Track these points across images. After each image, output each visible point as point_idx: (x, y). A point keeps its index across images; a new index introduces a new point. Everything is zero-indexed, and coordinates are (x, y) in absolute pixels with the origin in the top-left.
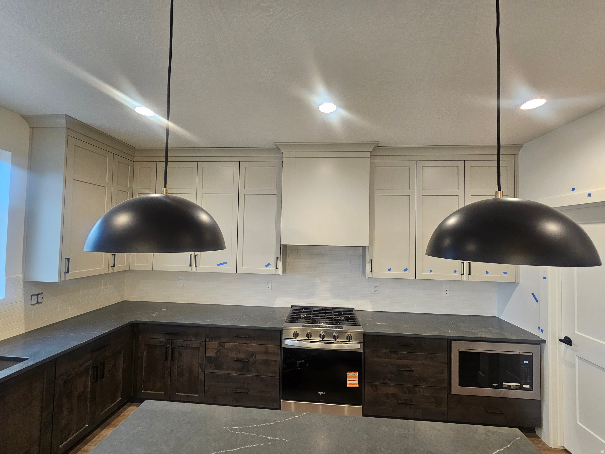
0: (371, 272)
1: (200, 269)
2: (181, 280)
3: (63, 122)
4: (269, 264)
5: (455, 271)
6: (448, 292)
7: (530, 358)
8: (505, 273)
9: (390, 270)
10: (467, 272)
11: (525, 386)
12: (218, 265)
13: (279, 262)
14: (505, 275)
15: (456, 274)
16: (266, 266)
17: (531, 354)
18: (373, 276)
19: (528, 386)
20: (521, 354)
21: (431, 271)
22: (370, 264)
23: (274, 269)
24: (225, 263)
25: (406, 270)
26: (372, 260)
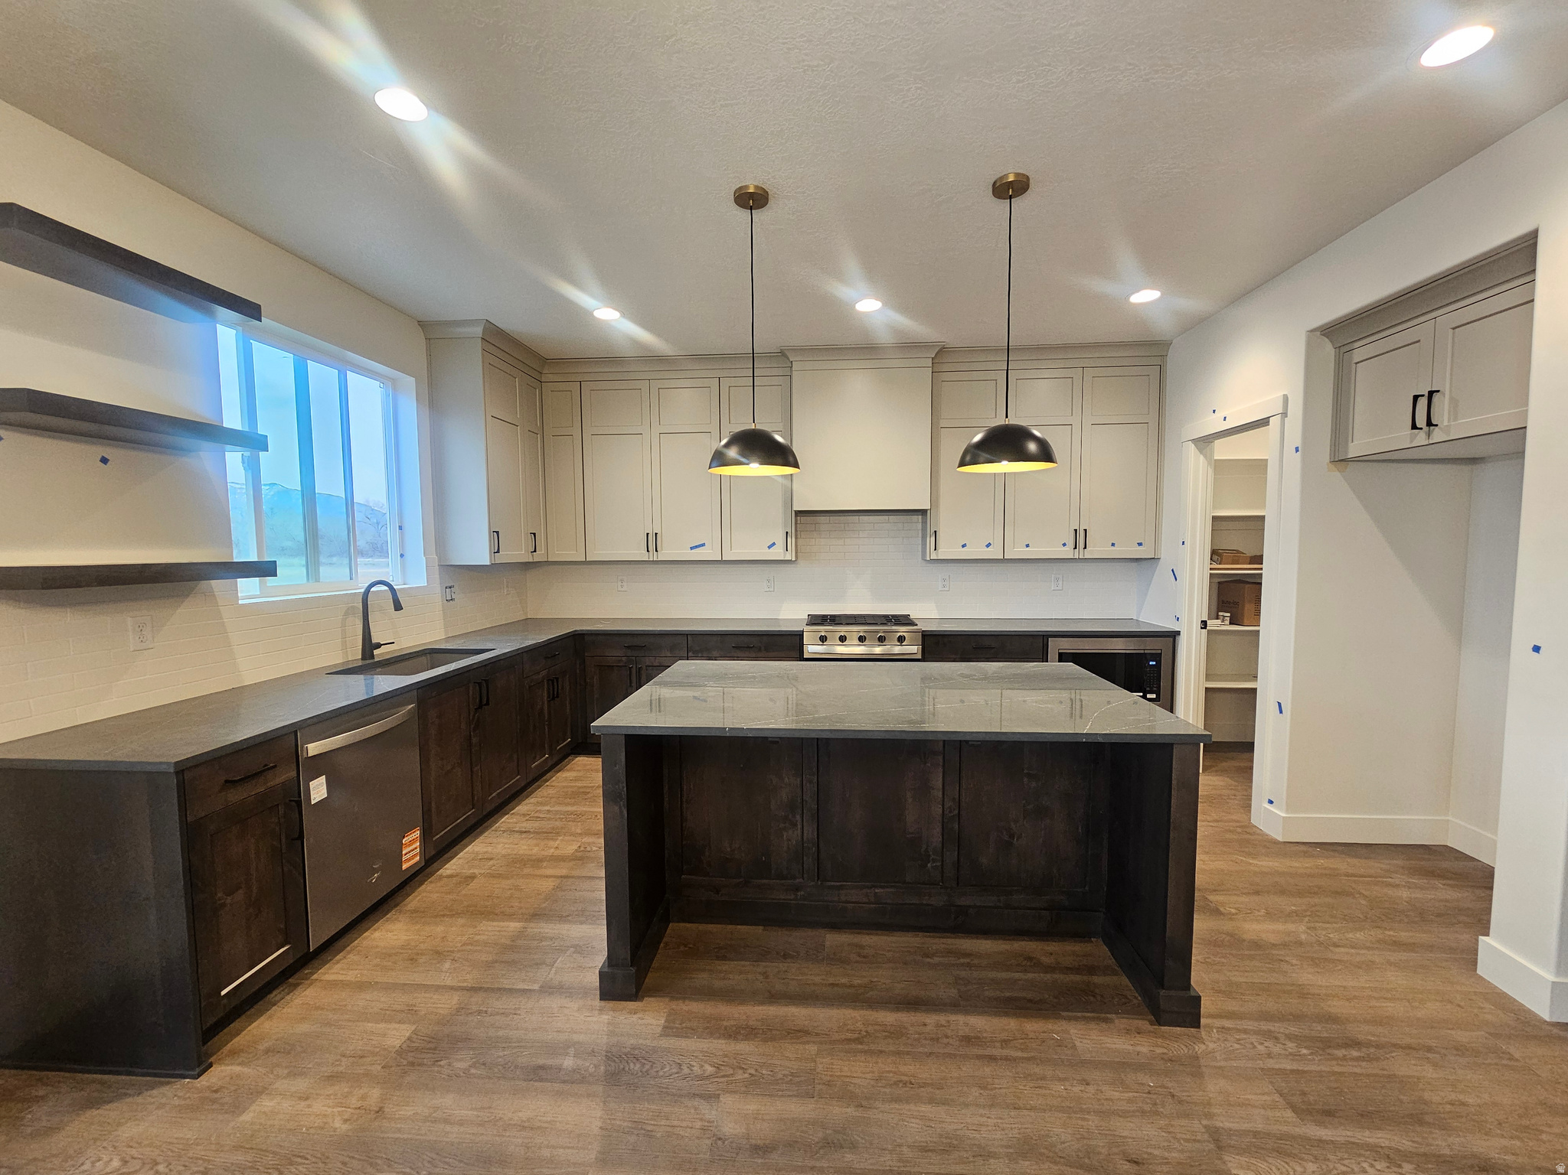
0: (935, 549)
1: (662, 556)
2: (622, 581)
3: (478, 331)
4: (774, 544)
5: (1064, 545)
6: (1060, 583)
7: (1157, 657)
8: (1140, 544)
9: (963, 546)
10: (1081, 544)
11: (1149, 696)
12: (692, 548)
13: (789, 539)
14: (1141, 548)
15: (1065, 548)
16: (769, 547)
17: (1160, 651)
18: (937, 555)
19: (1154, 696)
20: (1146, 652)
21: (1027, 546)
22: (933, 539)
23: (782, 551)
24: (703, 545)
25: (988, 545)
26: (935, 532)
